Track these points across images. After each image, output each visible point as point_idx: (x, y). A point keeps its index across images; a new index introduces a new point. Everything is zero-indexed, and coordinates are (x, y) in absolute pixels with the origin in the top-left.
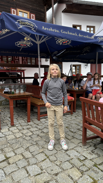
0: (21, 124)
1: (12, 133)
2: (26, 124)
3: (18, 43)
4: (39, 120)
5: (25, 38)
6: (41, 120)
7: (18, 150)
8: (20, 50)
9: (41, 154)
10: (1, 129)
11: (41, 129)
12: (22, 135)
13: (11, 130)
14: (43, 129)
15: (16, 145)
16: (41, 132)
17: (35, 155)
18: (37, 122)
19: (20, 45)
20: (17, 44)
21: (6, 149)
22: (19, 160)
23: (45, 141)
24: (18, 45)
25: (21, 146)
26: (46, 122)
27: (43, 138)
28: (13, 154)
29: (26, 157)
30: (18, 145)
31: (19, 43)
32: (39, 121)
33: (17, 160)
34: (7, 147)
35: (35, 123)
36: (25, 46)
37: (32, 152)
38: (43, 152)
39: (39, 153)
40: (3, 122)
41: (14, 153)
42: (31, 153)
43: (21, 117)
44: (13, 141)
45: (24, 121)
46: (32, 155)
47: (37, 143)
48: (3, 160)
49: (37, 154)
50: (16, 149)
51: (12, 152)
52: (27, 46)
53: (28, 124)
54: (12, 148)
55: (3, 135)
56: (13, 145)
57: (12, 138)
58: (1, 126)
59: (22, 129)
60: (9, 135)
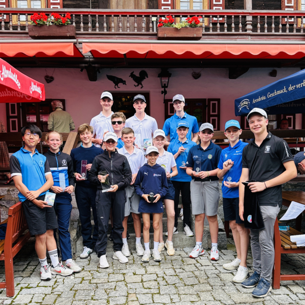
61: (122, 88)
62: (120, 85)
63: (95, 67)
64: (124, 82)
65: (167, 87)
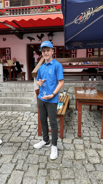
0: (92, 138)
1: (74, 149)
2: (97, 140)
10: (65, 137)
12: (84, 157)
13: (74, 143)
21: (54, 171)
30: (70, 173)
34: (57, 169)
40: (71, 128)
43: (96, 127)
44: (67, 163)
45: (98, 134)
50: (65, 179)
53: (101, 142)
54: (61, 175)
55: (63, 147)
56: (65, 169)
57: (69, 157)
58: (67, 132)
59: (90, 147)
60: (68, 150)
63: (16, 32)
64: (34, 39)
65: (51, 40)
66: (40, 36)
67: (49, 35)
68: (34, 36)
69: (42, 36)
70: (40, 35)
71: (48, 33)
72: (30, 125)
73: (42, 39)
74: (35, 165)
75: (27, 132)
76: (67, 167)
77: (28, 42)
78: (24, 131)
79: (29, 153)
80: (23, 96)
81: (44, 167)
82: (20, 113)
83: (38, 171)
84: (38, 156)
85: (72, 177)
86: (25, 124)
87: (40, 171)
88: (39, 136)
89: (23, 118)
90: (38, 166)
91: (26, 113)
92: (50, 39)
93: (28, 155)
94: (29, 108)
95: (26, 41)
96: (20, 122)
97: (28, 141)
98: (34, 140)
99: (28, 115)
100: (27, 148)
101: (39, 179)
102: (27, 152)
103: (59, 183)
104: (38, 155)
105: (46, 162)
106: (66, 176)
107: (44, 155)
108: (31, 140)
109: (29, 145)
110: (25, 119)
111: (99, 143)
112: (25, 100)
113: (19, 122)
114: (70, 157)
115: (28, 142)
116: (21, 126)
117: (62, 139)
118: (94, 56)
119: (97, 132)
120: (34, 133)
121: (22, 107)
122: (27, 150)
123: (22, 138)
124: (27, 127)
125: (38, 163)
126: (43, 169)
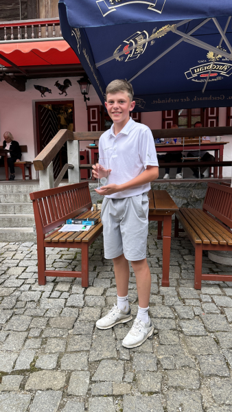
1: (104, 304)
2: (155, 288)
3: (193, 71)
4: (198, 288)
5: (210, 55)
6: (205, 290)
7: (73, 356)
8: (203, 91)
9: (110, 399)
10: (93, 286)
11: (183, 319)
13: (107, 294)
14: (189, 319)
15: (82, 340)
16: (174, 327)
17: (93, 396)
18: (188, 290)
19: (198, 78)
20: (189, 75)
21: (54, 341)
22: (48, 389)
23: (158, 363)
24: (195, 78)
25: (88, 348)
26: (213, 301)
27: (163, 347)
28: (53, 365)
29: (69, 391)
30: (83, 343)
31: (194, 73)
32: (195, 291)
33: (45, 386)
34: (61, 337)
35: (178, 295)
36: (215, 77)
37: (95, 382)
38: (122, 396)
39: (108, 396)
40: (110, 269)
41: (55, 363)
42: (92, 382)
43: (160, 266)
44: (84, 327)
45: (159, 278)
46: (89, 390)
47: (131, 359)
48: (22, 369)
49: (100, 396)
50: (71, 352)
51: (55, 358)
52: (219, 74)
53: (159, 292)
54: (67, 346)
55: (83, 302)
56: (77, 337)
57: (90, 318)
58: (99, 277)
59: (135, 300)
60: (93, 307)
61: (48, 97)
62: (46, 93)
63: (9, 76)
64: (49, 91)
65: (87, 94)
66: (62, 84)
67: (80, 82)
68: (49, 83)
69: (67, 83)
70: (61, 81)
71: (79, 78)
72: (27, 267)
73: (67, 90)
74: (21, 333)
75: (17, 278)
76: (81, 334)
77: (38, 96)
78: (12, 277)
79: (14, 314)
80: (20, 211)
81: (37, 335)
82: (11, 246)
83: (25, 341)
84: (31, 318)
85: (86, 349)
86: (17, 265)
87: (28, 341)
88: (40, 284)
89: (14, 255)
90: (26, 334)
91: (23, 244)
92: (84, 90)
93: (11, 317)
94: (31, 234)
95: (33, 95)
96: (7, 261)
97: (17, 293)
98: (29, 292)
99: (27, 249)
100: (11, 306)
101: (22, 354)
102: (11, 312)
103: (58, 358)
104: (32, 316)
105: (43, 327)
106: (75, 347)
107: (43, 317)
108: (22, 292)
109: (17, 301)
110: (19, 256)
111: (155, 294)
112: (23, 219)
113: (4, 262)
114: (93, 317)
115: (15, 295)
116: (9, 268)
117: (86, 288)
118: (179, 126)
119: (158, 276)
120: (32, 281)
121: (15, 233)
122: (11, 309)
123: (5, 289)
124: (20, 270)
125: (28, 330)
126: (36, 337)
